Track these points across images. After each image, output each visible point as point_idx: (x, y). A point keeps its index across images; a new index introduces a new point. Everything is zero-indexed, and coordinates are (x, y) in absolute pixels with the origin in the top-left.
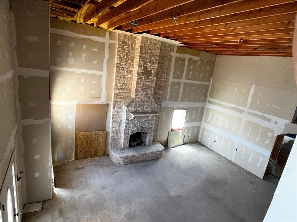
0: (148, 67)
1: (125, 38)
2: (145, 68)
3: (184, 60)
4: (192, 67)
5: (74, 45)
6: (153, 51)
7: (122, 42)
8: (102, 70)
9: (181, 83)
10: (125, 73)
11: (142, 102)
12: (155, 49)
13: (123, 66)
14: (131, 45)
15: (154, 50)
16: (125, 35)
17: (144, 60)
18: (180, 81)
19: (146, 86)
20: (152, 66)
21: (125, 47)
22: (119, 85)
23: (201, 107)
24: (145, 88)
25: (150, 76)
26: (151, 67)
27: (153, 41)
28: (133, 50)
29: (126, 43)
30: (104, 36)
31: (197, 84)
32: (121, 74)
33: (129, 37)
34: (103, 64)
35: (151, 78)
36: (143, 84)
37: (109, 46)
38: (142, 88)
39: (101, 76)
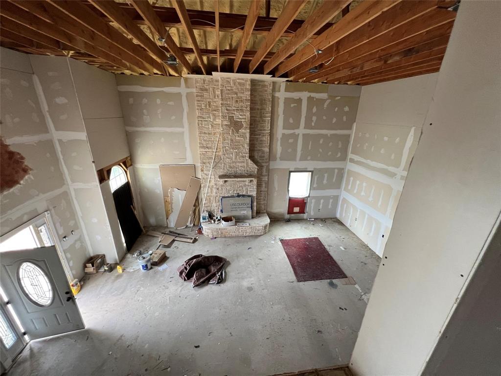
0: (235, 116)
1: (204, 83)
2: (231, 119)
3: (299, 101)
4: (315, 110)
5: (146, 101)
6: (239, 95)
7: (201, 88)
8: (183, 127)
9: (299, 134)
10: (210, 127)
11: (233, 162)
12: (243, 91)
13: (207, 119)
14: (212, 91)
15: (242, 93)
16: (203, 80)
17: (228, 108)
18: (297, 131)
19: (237, 142)
20: (241, 115)
21: (205, 94)
22: (204, 143)
23: (338, 168)
24: (235, 145)
25: (240, 129)
26: (240, 117)
27: (238, 81)
28: (216, 97)
29: (206, 90)
30: (179, 85)
31: (327, 135)
32: (206, 130)
33: (208, 81)
34: (182, 118)
35: (242, 131)
36: (232, 140)
37: (186, 96)
38: (231, 145)
39: (183, 133)
